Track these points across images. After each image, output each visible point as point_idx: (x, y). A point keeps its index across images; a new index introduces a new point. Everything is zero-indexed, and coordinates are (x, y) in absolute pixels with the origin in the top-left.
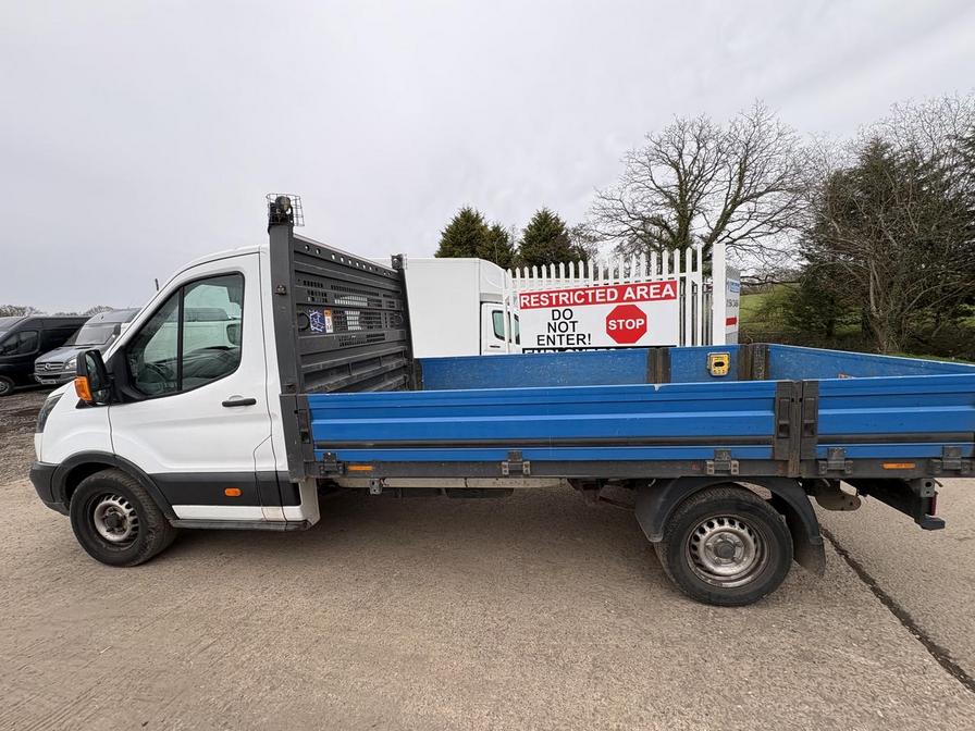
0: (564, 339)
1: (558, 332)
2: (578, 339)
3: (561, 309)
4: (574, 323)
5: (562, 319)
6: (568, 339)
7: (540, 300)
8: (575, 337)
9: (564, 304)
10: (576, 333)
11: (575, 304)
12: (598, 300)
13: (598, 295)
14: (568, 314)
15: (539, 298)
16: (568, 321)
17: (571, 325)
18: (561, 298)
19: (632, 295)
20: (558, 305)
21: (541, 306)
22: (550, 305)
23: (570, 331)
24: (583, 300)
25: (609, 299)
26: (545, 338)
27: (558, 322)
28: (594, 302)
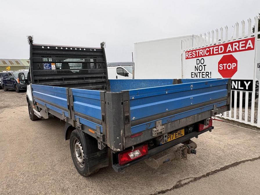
0: (201, 74)
1: (199, 71)
2: (206, 75)
3: (200, 58)
4: (204, 66)
5: (200, 64)
6: (202, 75)
7: (193, 54)
8: (205, 74)
9: (201, 56)
10: (205, 72)
11: (205, 56)
12: (215, 53)
13: (215, 50)
14: (202, 61)
15: (192, 53)
16: (202, 65)
17: (203, 67)
18: (200, 53)
19: (231, 49)
20: (199, 57)
21: (193, 58)
22: (196, 57)
23: (203, 71)
24: (208, 53)
25: (220, 52)
26: (194, 74)
27: (199, 65)
28: (213, 54)
